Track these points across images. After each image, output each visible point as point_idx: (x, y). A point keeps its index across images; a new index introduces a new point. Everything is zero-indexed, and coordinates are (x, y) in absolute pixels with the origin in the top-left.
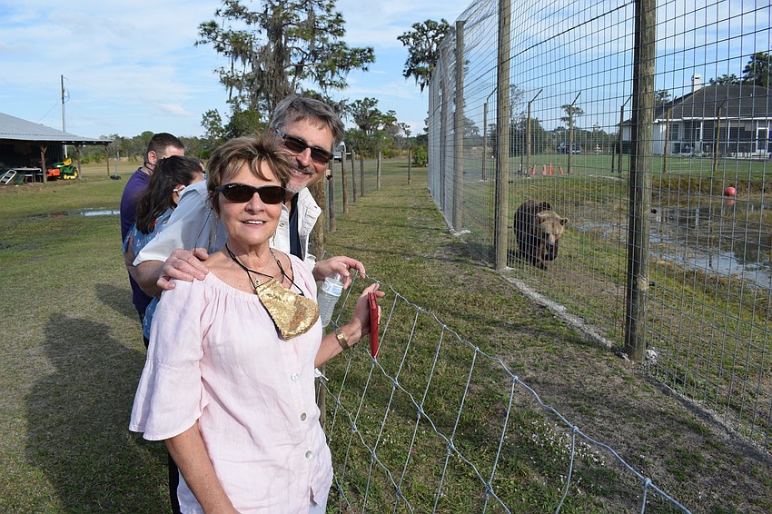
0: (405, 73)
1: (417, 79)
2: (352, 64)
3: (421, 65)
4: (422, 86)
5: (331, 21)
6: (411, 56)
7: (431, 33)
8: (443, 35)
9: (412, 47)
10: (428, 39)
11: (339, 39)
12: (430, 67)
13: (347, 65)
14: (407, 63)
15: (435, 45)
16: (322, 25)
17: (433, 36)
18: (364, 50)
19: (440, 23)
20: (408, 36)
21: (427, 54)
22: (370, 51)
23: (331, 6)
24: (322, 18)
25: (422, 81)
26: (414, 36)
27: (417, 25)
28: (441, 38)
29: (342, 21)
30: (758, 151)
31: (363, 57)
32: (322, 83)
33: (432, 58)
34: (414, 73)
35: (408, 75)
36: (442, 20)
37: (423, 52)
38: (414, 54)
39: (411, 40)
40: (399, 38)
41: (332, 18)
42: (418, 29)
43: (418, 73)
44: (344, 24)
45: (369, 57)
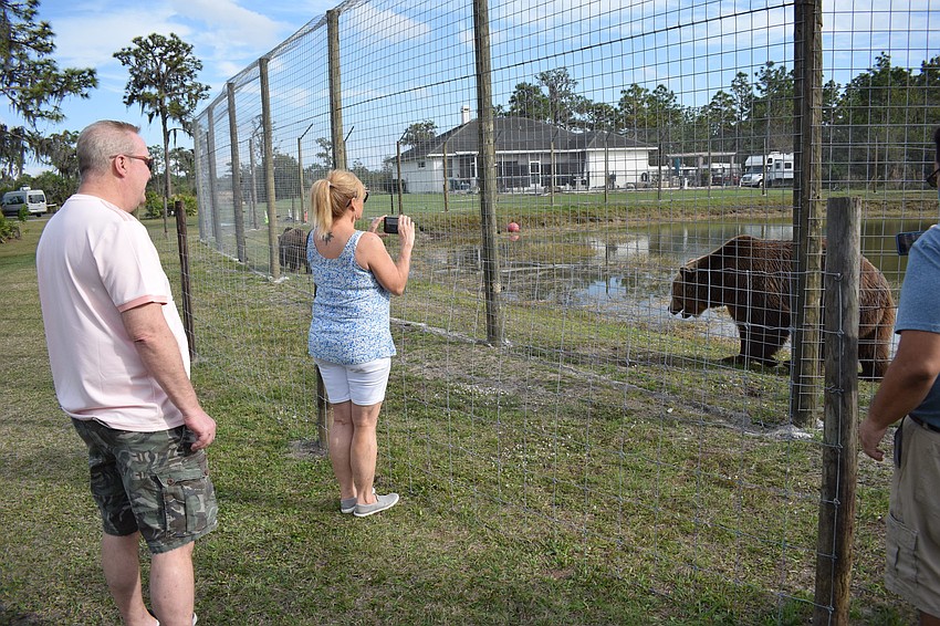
0: (126, 100)
1: (143, 107)
2: (67, 89)
3: (147, 90)
4: (151, 116)
5: (35, 33)
6: (133, 79)
7: (158, 51)
8: (173, 54)
9: (134, 67)
10: (154, 57)
11: (47, 57)
12: (160, 93)
13: (61, 91)
14: (128, 88)
15: (164, 66)
16: (22, 37)
17: (160, 54)
18: (84, 72)
19: (169, 38)
20: (128, 54)
21: (154, 76)
22: (91, 73)
23: (33, 13)
24: (22, 28)
25: (151, 111)
26: (136, 53)
27: (139, 39)
28: (171, 57)
29: (51, 34)
30: (532, 186)
31: (82, 81)
32: (28, 114)
33: (160, 81)
34: (139, 101)
35: (130, 102)
36: (172, 35)
37: (149, 74)
38: (136, 76)
39: (133, 59)
40: (115, 55)
41: (34, 29)
42: (140, 45)
43: (145, 100)
44: (54, 39)
45: (88, 81)
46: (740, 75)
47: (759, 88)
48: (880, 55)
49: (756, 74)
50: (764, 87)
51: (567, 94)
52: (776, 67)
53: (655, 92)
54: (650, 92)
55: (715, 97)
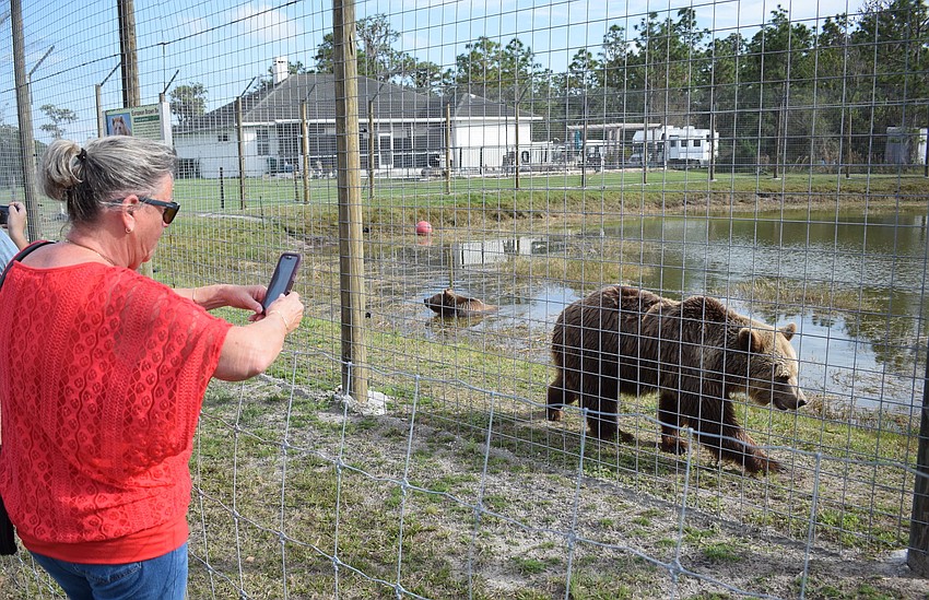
46: (614, 28)
47: (638, 45)
48: (776, 9)
49: (636, 27)
50: (643, 44)
51: (385, 50)
52: (661, 19)
53: (508, 47)
54: (503, 48)
55: (576, 57)
